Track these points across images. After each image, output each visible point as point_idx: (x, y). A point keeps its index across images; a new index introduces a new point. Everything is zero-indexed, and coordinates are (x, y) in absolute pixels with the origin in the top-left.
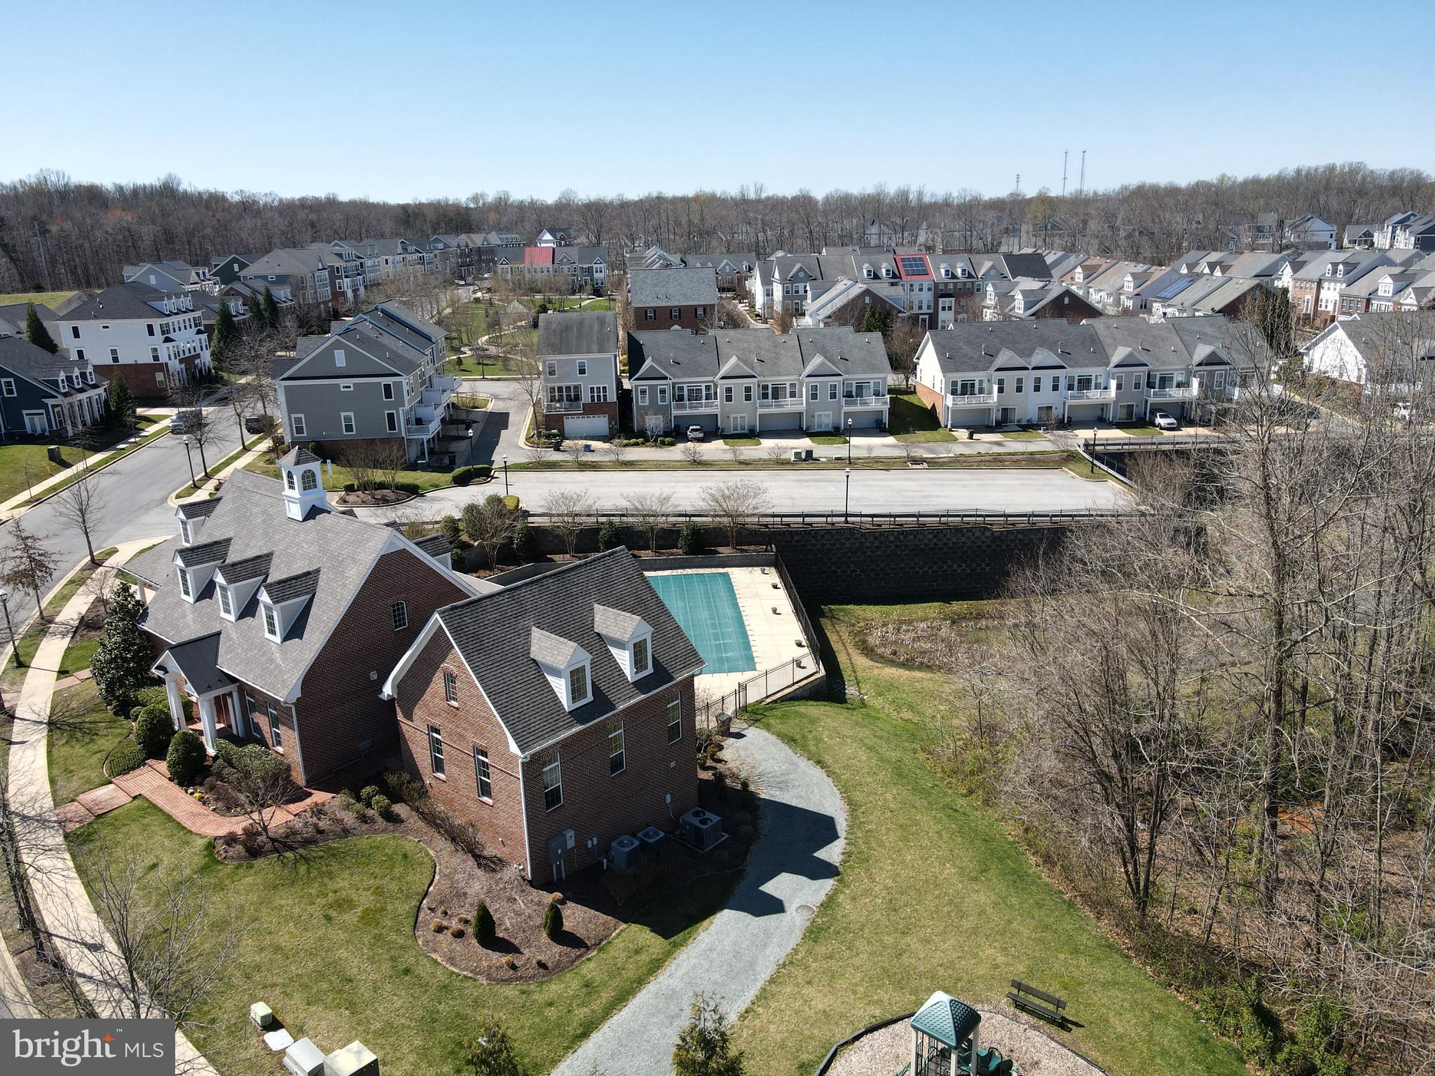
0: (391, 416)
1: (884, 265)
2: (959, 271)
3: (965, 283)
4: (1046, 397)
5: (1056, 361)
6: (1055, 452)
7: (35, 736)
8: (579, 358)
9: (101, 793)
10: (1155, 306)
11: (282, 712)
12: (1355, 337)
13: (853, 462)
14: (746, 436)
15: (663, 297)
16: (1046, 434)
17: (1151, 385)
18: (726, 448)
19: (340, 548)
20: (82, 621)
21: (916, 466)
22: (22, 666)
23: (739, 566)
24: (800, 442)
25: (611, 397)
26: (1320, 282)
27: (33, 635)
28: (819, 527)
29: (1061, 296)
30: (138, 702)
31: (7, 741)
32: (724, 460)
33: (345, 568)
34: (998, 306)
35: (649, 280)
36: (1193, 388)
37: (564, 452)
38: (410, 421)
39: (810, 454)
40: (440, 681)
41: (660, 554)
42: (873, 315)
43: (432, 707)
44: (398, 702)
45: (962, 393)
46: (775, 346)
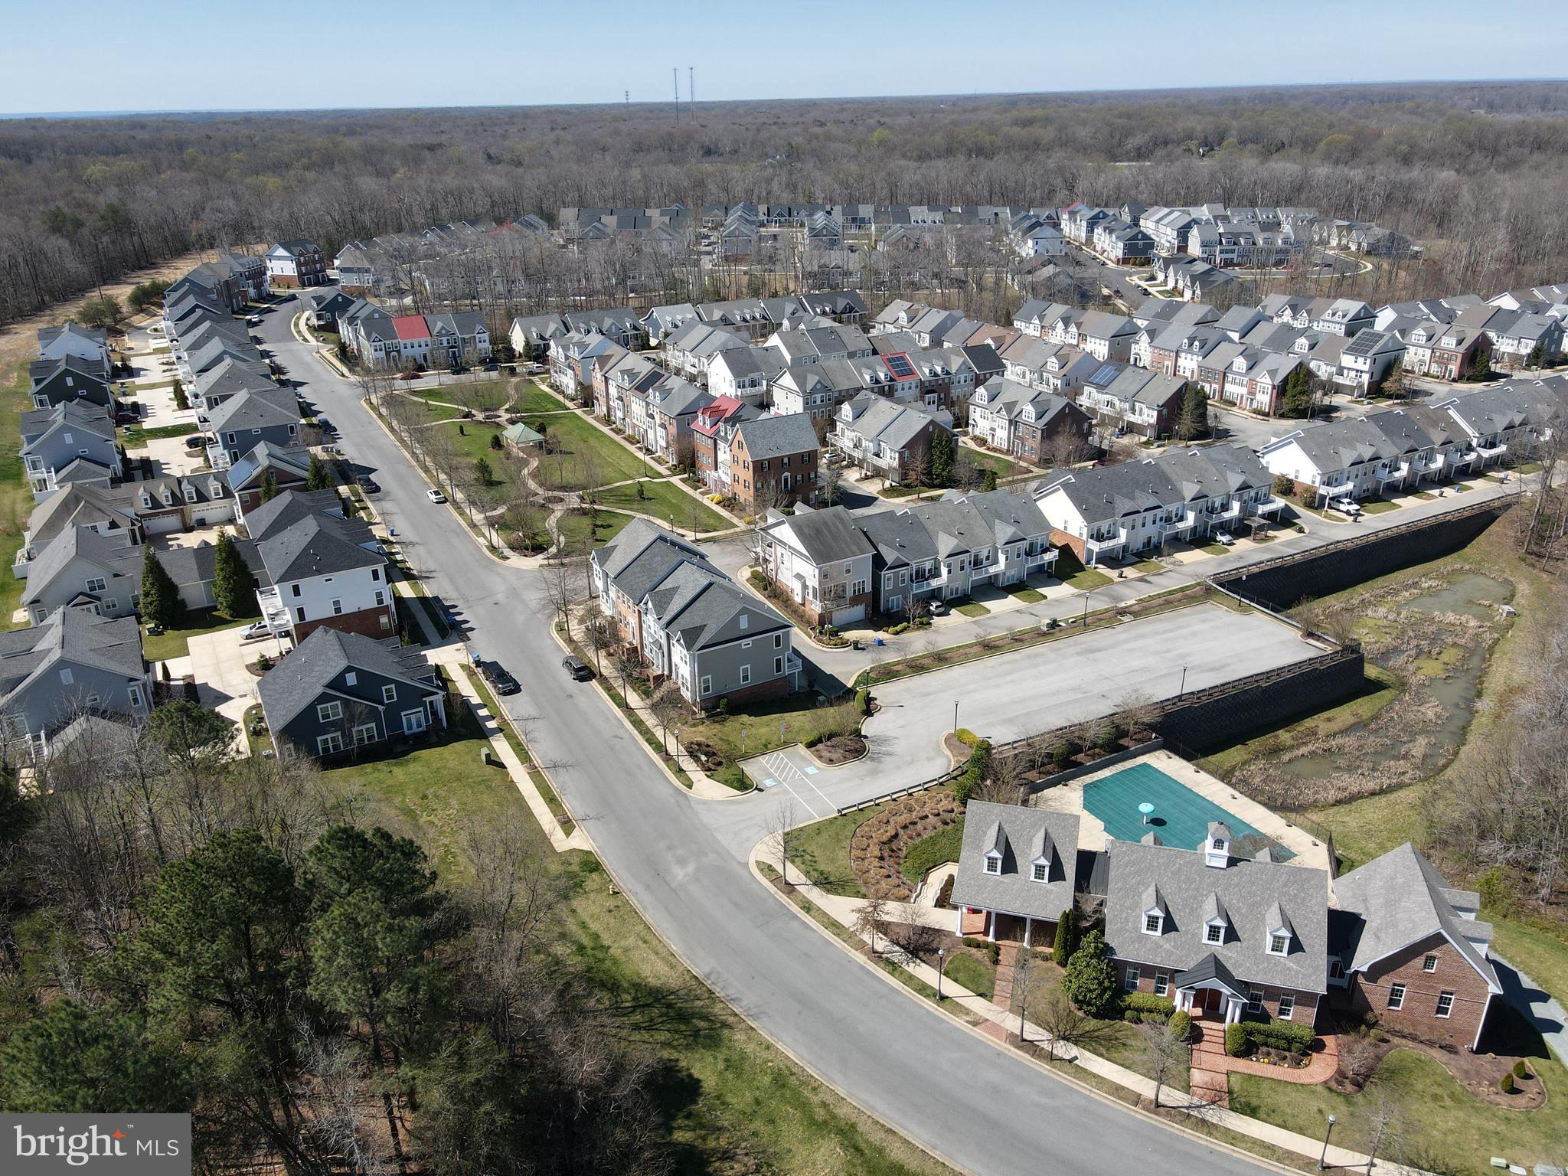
0: (778, 661)
1: (878, 368)
2: (939, 370)
3: (943, 379)
4: (1151, 531)
5: (1152, 501)
6: (1194, 586)
7: (1073, 1051)
8: (846, 562)
9: (1197, 1076)
10: (1087, 389)
11: (1304, 998)
12: (1307, 451)
13: (1085, 623)
14: (962, 600)
15: (775, 449)
16: (1162, 564)
17: (1211, 511)
18: (970, 619)
19: (1285, 886)
20: (902, 947)
21: (1125, 619)
22: (943, 998)
23: (1144, 753)
24: (1012, 602)
25: (869, 588)
26: (1177, 353)
27: (891, 967)
28: (1170, 709)
29: (1064, 408)
30: (1129, 1008)
31: (1061, 1059)
32: (1002, 638)
33: (1304, 900)
34: (1003, 412)
35: (757, 433)
36: (1236, 508)
37: (863, 649)
38: (789, 661)
39: (1055, 621)
40: (1419, 961)
41: (1093, 757)
42: (940, 443)
43: (1403, 976)
44: (1363, 973)
45: (1099, 537)
46: (964, 517)
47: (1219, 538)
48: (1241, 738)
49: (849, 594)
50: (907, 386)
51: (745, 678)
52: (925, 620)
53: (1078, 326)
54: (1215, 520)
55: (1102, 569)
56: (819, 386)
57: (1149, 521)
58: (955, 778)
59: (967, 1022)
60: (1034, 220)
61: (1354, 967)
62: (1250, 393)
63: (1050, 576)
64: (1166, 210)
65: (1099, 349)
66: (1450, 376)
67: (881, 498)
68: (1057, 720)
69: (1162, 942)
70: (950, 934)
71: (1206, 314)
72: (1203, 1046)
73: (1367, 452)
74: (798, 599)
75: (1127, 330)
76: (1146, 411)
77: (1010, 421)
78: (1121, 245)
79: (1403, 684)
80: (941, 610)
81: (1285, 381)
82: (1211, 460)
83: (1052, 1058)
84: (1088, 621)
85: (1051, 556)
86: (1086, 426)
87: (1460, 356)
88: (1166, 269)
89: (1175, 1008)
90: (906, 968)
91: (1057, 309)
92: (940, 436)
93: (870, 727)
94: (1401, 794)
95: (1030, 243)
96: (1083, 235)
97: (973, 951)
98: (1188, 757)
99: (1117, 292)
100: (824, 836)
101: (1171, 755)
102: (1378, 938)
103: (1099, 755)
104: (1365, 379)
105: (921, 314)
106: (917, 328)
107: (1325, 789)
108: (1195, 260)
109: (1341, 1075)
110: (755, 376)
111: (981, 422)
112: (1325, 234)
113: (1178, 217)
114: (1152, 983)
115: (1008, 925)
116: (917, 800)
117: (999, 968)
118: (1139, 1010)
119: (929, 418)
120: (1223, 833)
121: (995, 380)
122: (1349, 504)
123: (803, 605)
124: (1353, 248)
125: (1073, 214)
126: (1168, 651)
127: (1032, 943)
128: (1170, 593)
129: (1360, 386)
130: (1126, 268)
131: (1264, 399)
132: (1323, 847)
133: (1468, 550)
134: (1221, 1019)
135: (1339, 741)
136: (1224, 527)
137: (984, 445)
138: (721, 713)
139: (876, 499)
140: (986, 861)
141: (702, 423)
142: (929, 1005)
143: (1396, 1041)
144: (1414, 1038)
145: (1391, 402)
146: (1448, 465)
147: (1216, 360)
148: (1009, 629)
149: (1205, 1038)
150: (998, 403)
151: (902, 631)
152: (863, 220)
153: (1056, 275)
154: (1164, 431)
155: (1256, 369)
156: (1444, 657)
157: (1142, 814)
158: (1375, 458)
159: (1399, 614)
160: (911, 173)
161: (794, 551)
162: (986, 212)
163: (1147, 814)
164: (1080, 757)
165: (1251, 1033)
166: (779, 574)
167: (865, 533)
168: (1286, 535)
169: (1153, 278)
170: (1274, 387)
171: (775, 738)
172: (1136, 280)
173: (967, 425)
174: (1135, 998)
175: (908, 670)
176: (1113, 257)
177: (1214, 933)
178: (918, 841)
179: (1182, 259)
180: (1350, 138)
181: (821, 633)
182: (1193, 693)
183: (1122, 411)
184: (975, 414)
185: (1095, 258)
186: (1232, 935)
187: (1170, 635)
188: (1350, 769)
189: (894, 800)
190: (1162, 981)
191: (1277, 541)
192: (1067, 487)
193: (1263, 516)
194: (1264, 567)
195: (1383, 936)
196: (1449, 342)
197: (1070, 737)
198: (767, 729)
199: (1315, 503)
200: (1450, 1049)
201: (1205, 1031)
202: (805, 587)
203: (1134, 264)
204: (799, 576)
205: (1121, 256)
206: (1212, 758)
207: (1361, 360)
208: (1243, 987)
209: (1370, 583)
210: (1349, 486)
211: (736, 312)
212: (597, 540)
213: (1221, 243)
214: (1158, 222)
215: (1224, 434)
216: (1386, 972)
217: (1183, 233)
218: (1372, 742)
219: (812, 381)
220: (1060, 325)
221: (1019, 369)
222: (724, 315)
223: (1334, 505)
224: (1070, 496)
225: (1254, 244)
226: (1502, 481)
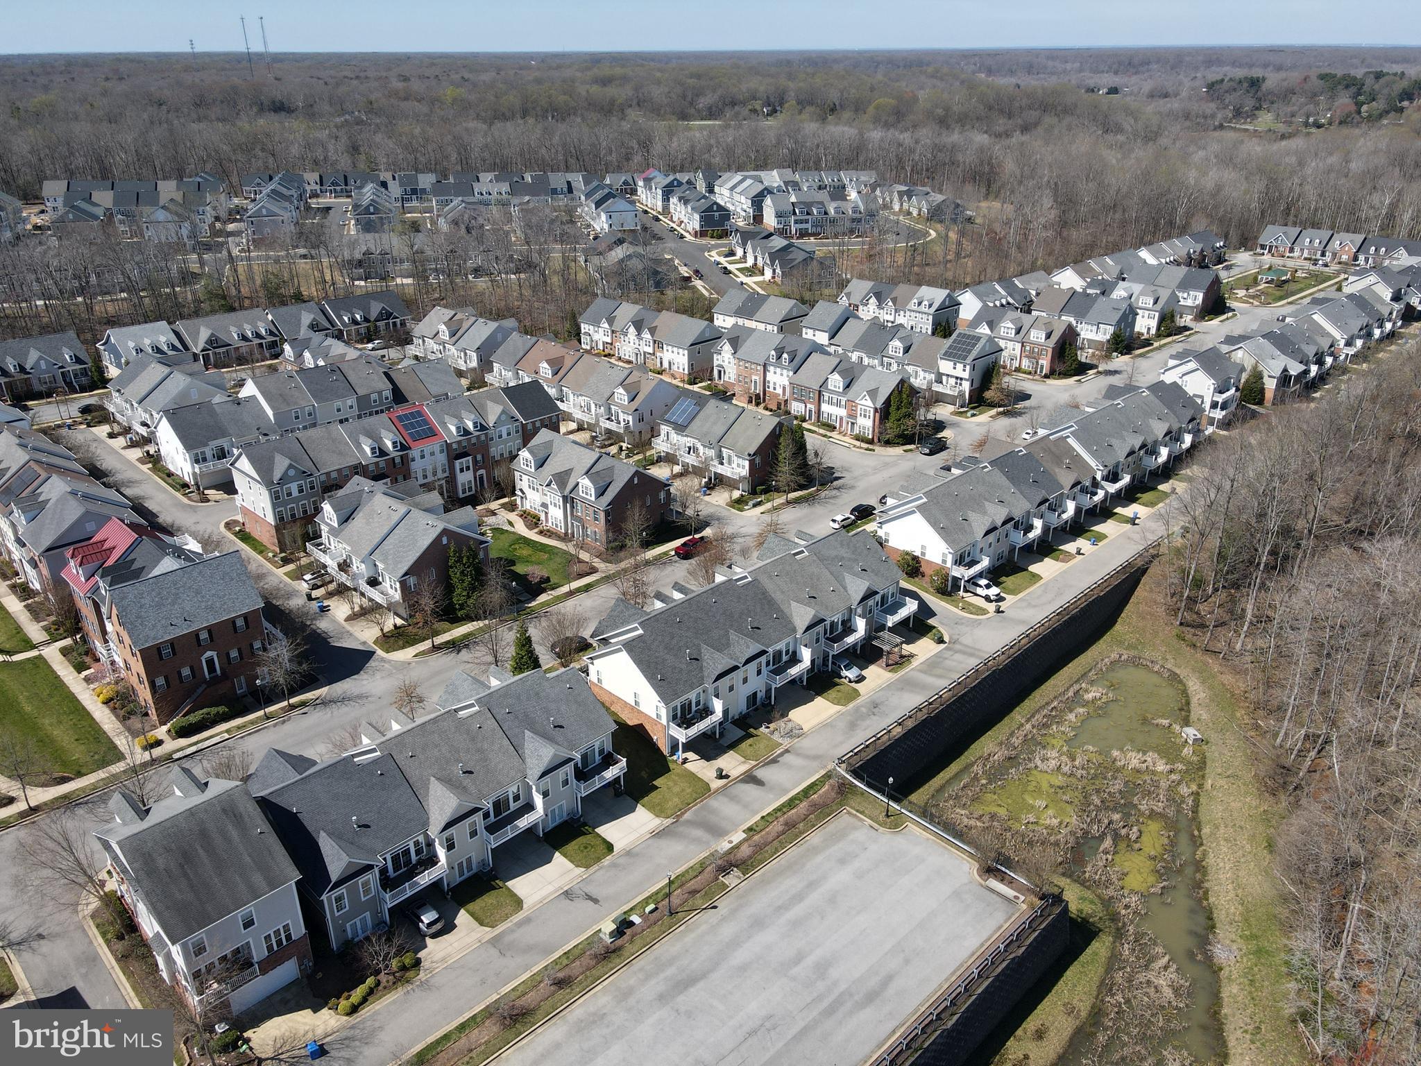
1: (384, 433)
2: (470, 425)
3: (478, 437)
4: (755, 686)
6: (820, 783)
10: (664, 429)
12: (934, 523)
13: (671, 908)
14: (479, 883)
15: (180, 622)
16: (776, 737)
17: (831, 639)
18: (487, 933)
21: (731, 879)
24: (558, 871)
25: (299, 929)
26: (765, 366)
29: (632, 479)
32: (536, 984)
34: (555, 484)
35: (146, 601)
36: (861, 625)
39: (624, 915)
42: (460, 560)
45: (685, 719)
46: (473, 739)
47: (844, 673)
49: (259, 952)
50: (427, 452)
52: (409, 958)
53: (652, 331)
54: (836, 648)
55: (694, 763)
56: (292, 473)
57: (752, 674)
60: (607, 191)
62: (850, 416)
63: (618, 799)
64: (738, 177)
65: (677, 359)
66: (1041, 372)
67: (380, 652)
71: (791, 310)
75: (707, 335)
76: (735, 460)
77: (565, 498)
78: (697, 217)
79: (1115, 919)
80: (438, 926)
81: (888, 402)
84: (674, 900)
85: (616, 769)
86: (662, 495)
87: (1050, 350)
88: (744, 245)
91: (627, 311)
92: (458, 551)
95: (603, 217)
96: (660, 204)
99: (697, 272)
104: (966, 386)
105: (465, 325)
106: (462, 343)
108: (771, 235)
110: (223, 442)
111: (529, 494)
112: (888, 199)
113: (751, 186)
119: (440, 526)
121: (544, 435)
122: (988, 586)
124: (915, 213)
125: (648, 181)
128: (791, 803)
129: (961, 394)
130: (704, 241)
131: (866, 423)
133: (1118, 627)
136: (850, 657)
137: (536, 526)
139: (369, 655)
141: (75, 570)
145: (992, 413)
146: (1079, 511)
147: (808, 376)
148: (552, 951)
150: (547, 472)
151: (364, 1000)
153: (629, 257)
154: (759, 483)
155: (854, 388)
158: (1008, 520)
159: (1073, 760)
160: (478, 135)
162: (558, 180)
168: (923, 648)
169: (732, 253)
170: (876, 410)
172: (714, 256)
173: (514, 494)
176: (690, 228)
179: (759, 233)
180: (893, 102)
183: (706, 462)
185: (673, 230)
191: (915, 663)
192: (633, 645)
193: (893, 629)
196: (1038, 336)
199: (948, 588)
203: (712, 237)
205: (698, 228)
207: (959, 366)
210: (985, 562)
211: (233, 327)
213: (794, 213)
214: (732, 189)
215: (830, 477)
217: (757, 202)
219: (281, 465)
220: (632, 330)
221: (582, 400)
222: (212, 335)
223: (971, 588)
224: (639, 662)
225: (826, 213)
226: (1133, 521)
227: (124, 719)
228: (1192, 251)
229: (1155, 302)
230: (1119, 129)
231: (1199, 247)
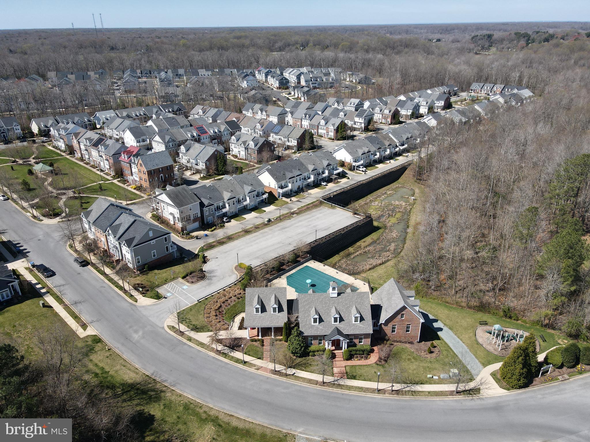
0: (167, 247)
1: (193, 131)
2: (216, 131)
3: (219, 134)
4: (299, 183)
5: (299, 173)
6: (316, 201)
7: (293, 371)
8: (190, 206)
9: (336, 370)
10: (272, 134)
11: (366, 336)
12: (348, 151)
13: (280, 219)
14: (235, 216)
15: (155, 165)
16: (305, 195)
17: (319, 174)
18: (239, 222)
19: (356, 299)
20: (228, 347)
21: (294, 216)
22: (245, 362)
23: (306, 262)
24: (253, 214)
25: (199, 215)
26: (301, 119)
27: (225, 355)
28: (313, 245)
29: (264, 142)
30: (310, 352)
31: (290, 375)
32: (251, 228)
33: (363, 303)
34: (242, 145)
35: (147, 159)
36: (327, 173)
37: (200, 239)
38: (171, 247)
39: (270, 219)
40: (400, 316)
41: (288, 266)
42: (220, 158)
43: (395, 321)
44: (383, 324)
45: (282, 187)
46: (232, 185)
47: (322, 183)
48: (337, 252)
49: (192, 218)
50: (205, 138)
51: (154, 256)
52: (222, 225)
53: (266, 112)
54: (320, 177)
55: (284, 199)
56: (170, 140)
57: (298, 180)
58: (240, 281)
59: (255, 369)
60: (246, 74)
61: (380, 322)
62: (327, 132)
63: (266, 203)
64: (292, 69)
65: (274, 120)
66: (388, 123)
67: (200, 181)
68: (274, 255)
69: (319, 326)
70: (245, 339)
71: (309, 106)
72: (336, 359)
73: (366, 150)
74: (172, 223)
75: (283, 112)
76: (293, 141)
77: (245, 148)
78: (278, 82)
79: (386, 227)
80: (228, 220)
81: (338, 127)
82: (317, 156)
83: (286, 375)
84: (281, 218)
85: (266, 196)
86: (272, 148)
87: (390, 116)
88: (294, 90)
89: (325, 349)
90: (230, 354)
91: (258, 106)
92: (220, 155)
93: (206, 267)
94: (388, 263)
95: (245, 82)
96: (264, 79)
97: (254, 343)
98: (321, 261)
99: (278, 99)
100: (193, 311)
101: (315, 261)
102: (386, 311)
103: (291, 265)
104: (363, 125)
105: (207, 110)
106: (206, 115)
107: (366, 265)
108: (303, 87)
109: (380, 359)
110: (144, 137)
111: (234, 149)
112: (345, 77)
113: (296, 71)
114: (317, 341)
115: (265, 331)
116: (227, 292)
117: (264, 347)
118: (314, 352)
119: (215, 149)
120: (335, 285)
121: (238, 133)
122: (363, 168)
123: (174, 224)
124: (354, 81)
125: (259, 71)
126: (310, 225)
127: (275, 336)
128: (308, 205)
129: (362, 128)
130: (280, 90)
131: (332, 134)
132: (367, 285)
133: (399, 180)
134: (341, 349)
135: (368, 248)
136: (324, 180)
137: (237, 158)
138: (146, 271)
139: (198, 181)
140: (255, 309)
141: (124, 157)
142: (241, 366)
143: (395, 344)
144: (400, 342)
145: (371, 133)
146: (391, 152)
147: (315, 121)
148: (254, 224)
149: (337, 356)
150: (240, 142)
151: (214, 230)
152: (180, 75)
153: (256, 94)
154: (300, 147)
155: (328, 124)
156: (397, 216)
157: (308, 284)
158: (369, 152)
159: (382, 203)
160: (197, 57)
161: (168, 204)
162: (227, 71)
163: (309, 283)
164: (284, 267)
165: (351, 351)
166: (163, 214)
167: (195, 194)
168: (344, 180)
169: (290, 94)
170: (334, 130)
171: (169, 277)
172: (284, 94)
173: (230, 151)
174: (312, 348)
175: (218, 244)
176: (275, 86)
177: (335, 320)
178: (229, 307)
179: (299, 86)
180: (349, 44)
181: (183, 234)
182: (320, 239)
183: (285, 142)
184: (232, 146)
185: (269, 87)
186: (341, 320)
187: (310, 219)
188: (373, 257)
189: (218, 293)
190: (321, 340)
191: (341, 183)
192: (268, 170)
193: (336, 175)
194: (338, 192)
195: (388, 310)
196: (387, 112)
197: (280, 260)
198: (166, 274)
199: (352, 169)
200: (411, 343)
201: (336, 354)
202: (174, 217)
203: (283, 89)
204: (171, 214)
205: (278, 86)
206: (329, 260)
207: (361, 119)
208: (347, 336)
209: (372, 194)
210: (362, 162)
211: (132, 113)
212: (83, 209)
213: (311, 81)
214: (289, 73)
215: (320, 147)
216: (390, 322)
217: (298, 77)
218: (379, 247)
219: (167, 138)
220: (260, 112)
221: (246, 129)
222: (127, 114)
223: (358, 169)
224: (270, 174)
225: (322, 80)
226: (407, 156)
227: (141, 191)
228: (445, 91)
229: (427, 104)
230: (433, 53)
231: (448, 89)
